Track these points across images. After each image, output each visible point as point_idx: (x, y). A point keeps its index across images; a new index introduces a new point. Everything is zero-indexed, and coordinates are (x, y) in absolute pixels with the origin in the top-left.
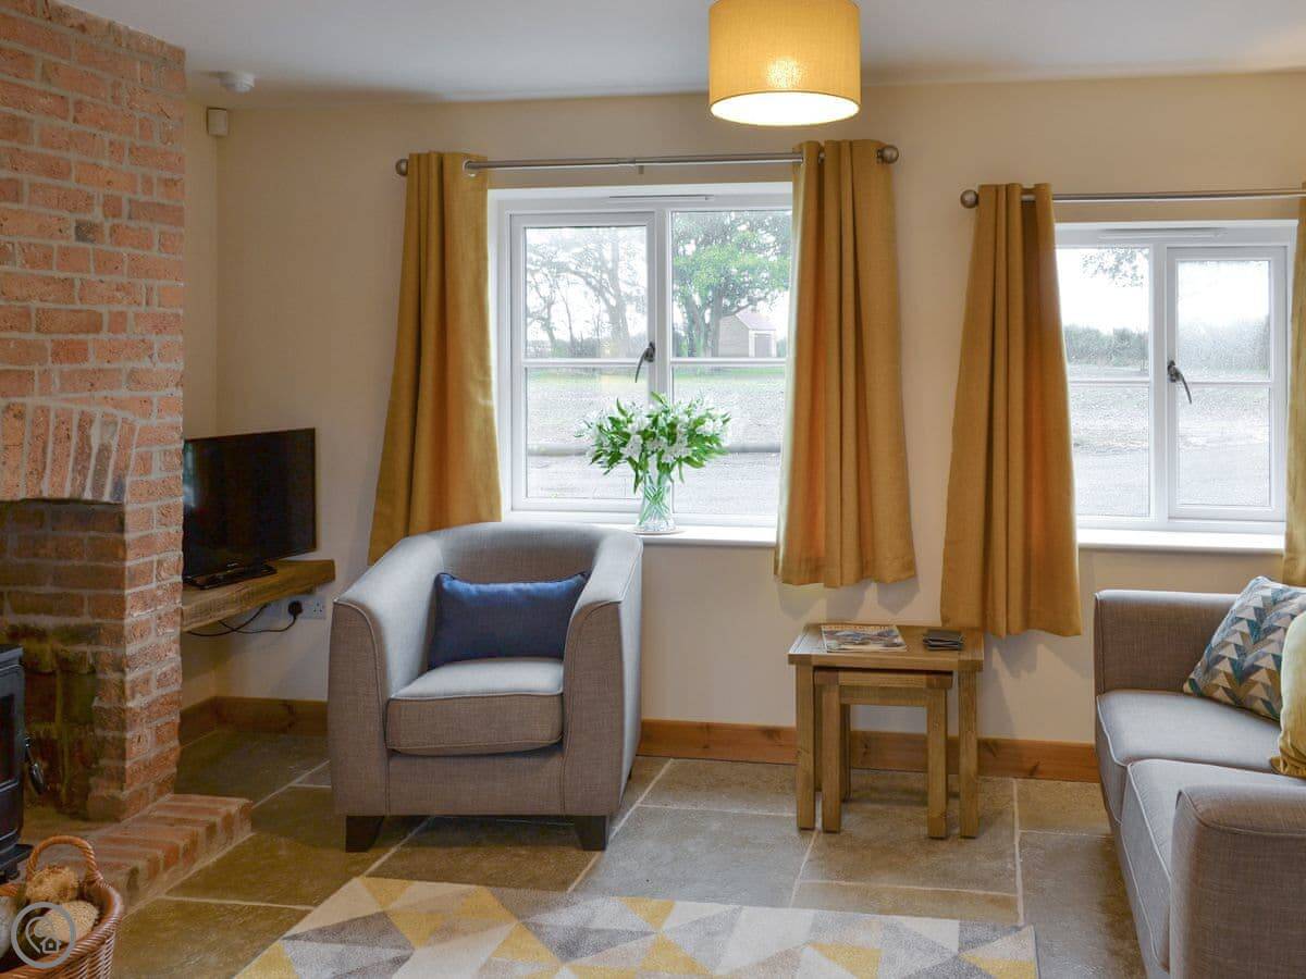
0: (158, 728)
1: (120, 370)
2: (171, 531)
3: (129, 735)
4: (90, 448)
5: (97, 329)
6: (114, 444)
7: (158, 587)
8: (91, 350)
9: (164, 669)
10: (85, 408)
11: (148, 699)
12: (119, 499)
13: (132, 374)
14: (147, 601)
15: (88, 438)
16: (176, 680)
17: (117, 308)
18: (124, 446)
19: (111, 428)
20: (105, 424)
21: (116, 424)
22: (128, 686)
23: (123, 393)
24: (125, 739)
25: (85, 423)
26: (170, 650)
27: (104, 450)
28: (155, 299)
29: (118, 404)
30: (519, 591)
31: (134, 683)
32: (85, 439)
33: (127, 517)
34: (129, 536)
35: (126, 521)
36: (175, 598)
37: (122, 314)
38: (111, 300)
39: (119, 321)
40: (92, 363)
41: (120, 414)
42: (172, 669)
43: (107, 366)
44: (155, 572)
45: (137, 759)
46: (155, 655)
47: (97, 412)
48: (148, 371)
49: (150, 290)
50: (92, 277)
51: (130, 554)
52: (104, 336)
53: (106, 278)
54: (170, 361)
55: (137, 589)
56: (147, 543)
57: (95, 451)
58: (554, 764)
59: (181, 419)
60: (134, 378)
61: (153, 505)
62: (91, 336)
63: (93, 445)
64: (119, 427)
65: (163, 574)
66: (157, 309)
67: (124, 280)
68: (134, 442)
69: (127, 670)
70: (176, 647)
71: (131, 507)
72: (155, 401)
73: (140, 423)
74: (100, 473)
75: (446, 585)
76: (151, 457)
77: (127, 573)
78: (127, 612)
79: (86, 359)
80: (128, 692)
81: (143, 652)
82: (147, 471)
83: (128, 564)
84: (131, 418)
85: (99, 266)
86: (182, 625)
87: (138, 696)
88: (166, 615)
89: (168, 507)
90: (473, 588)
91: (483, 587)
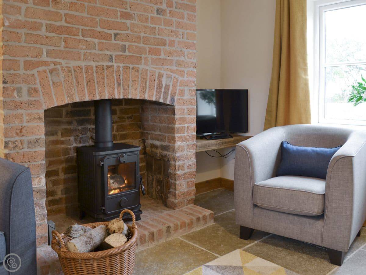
0: (187, 182)
1: (172, 60)
2: (192, 117)
3: (177, 182)
4: (162, 85)
5: (164, 45)
6: (171, 84)
7: (187, 135)
8: (162, 52)
9: (189, 163)
10: (160, 71)
11: (184, 172)
12: (172, 103)
13: (177, 62)
14: (183, 139)
15: (161, 82)
16: (194, 168)
17: (171, 38)
18: (174, 86)
19: (170, 79)
20: (167, 77)
21: (171, 78)
22: (176, 166)
23: (174, 68)
24: (176, 184)
25: (160, 76)
26: (192, 157)
27: (167, 86)
28: (185, 37)
29: (172, 71)
30: (313, 151)
31: (179, 166)
32: (160, 82)
33: (176, 110)
34: (177, 116)
35: (176, 111)
36: (194, 140)
37: (174, 41)
38: (169, 35)
39: (172, 43)
40: (163, 56)
41: (173, 75)
42: (193, 164)
43: (168, 58)
44: (186, 130)
45: (180, 191)
46: (187, 158)
47: (165, 73)
48: (183, 61)
49: (183, 33)
50: (163, 27)
51: (177, 122)
52: (167, 48)
53: (167, 28)
54: (191, 58)
55: (179, 135)
56: (183, 120)
57: (164, 86)
58: (319, 224)
59: (195, 79)
60: (178, 63)
61: (185, 107)
62: (162, 47)
63: (163, 84)
64: (172, 79)
65: (189, 131)
66: (186, 40)
67: (174, 29)
68: (178, 85)
69: (176, 161)
70: (194, 156)
71: (177, 107)
72: (186, 72)
73: (180, 79)
74: (166, 94)
75: (285, 145)
76: (184, 91)
77: (176, 129)
78: (176, 142)
79: (160, 55)
80: (177, 168)
81: (182, 156)
82: (183, 95)
83: (176, 126)
84: (177, 76)
85: (165, 24)
86: (196, 149)
87: (180, 170)
88: (190, 145)
89: (191, 109)
90: (295, 148)
91: (299, 148)
